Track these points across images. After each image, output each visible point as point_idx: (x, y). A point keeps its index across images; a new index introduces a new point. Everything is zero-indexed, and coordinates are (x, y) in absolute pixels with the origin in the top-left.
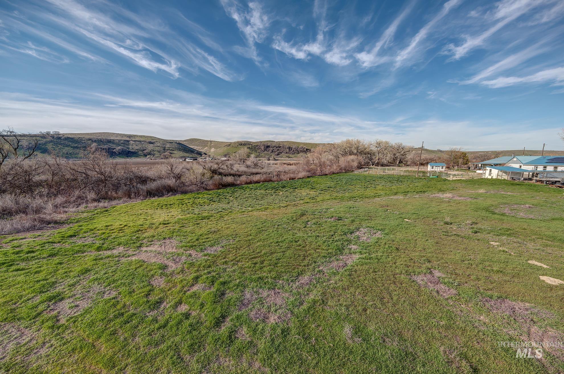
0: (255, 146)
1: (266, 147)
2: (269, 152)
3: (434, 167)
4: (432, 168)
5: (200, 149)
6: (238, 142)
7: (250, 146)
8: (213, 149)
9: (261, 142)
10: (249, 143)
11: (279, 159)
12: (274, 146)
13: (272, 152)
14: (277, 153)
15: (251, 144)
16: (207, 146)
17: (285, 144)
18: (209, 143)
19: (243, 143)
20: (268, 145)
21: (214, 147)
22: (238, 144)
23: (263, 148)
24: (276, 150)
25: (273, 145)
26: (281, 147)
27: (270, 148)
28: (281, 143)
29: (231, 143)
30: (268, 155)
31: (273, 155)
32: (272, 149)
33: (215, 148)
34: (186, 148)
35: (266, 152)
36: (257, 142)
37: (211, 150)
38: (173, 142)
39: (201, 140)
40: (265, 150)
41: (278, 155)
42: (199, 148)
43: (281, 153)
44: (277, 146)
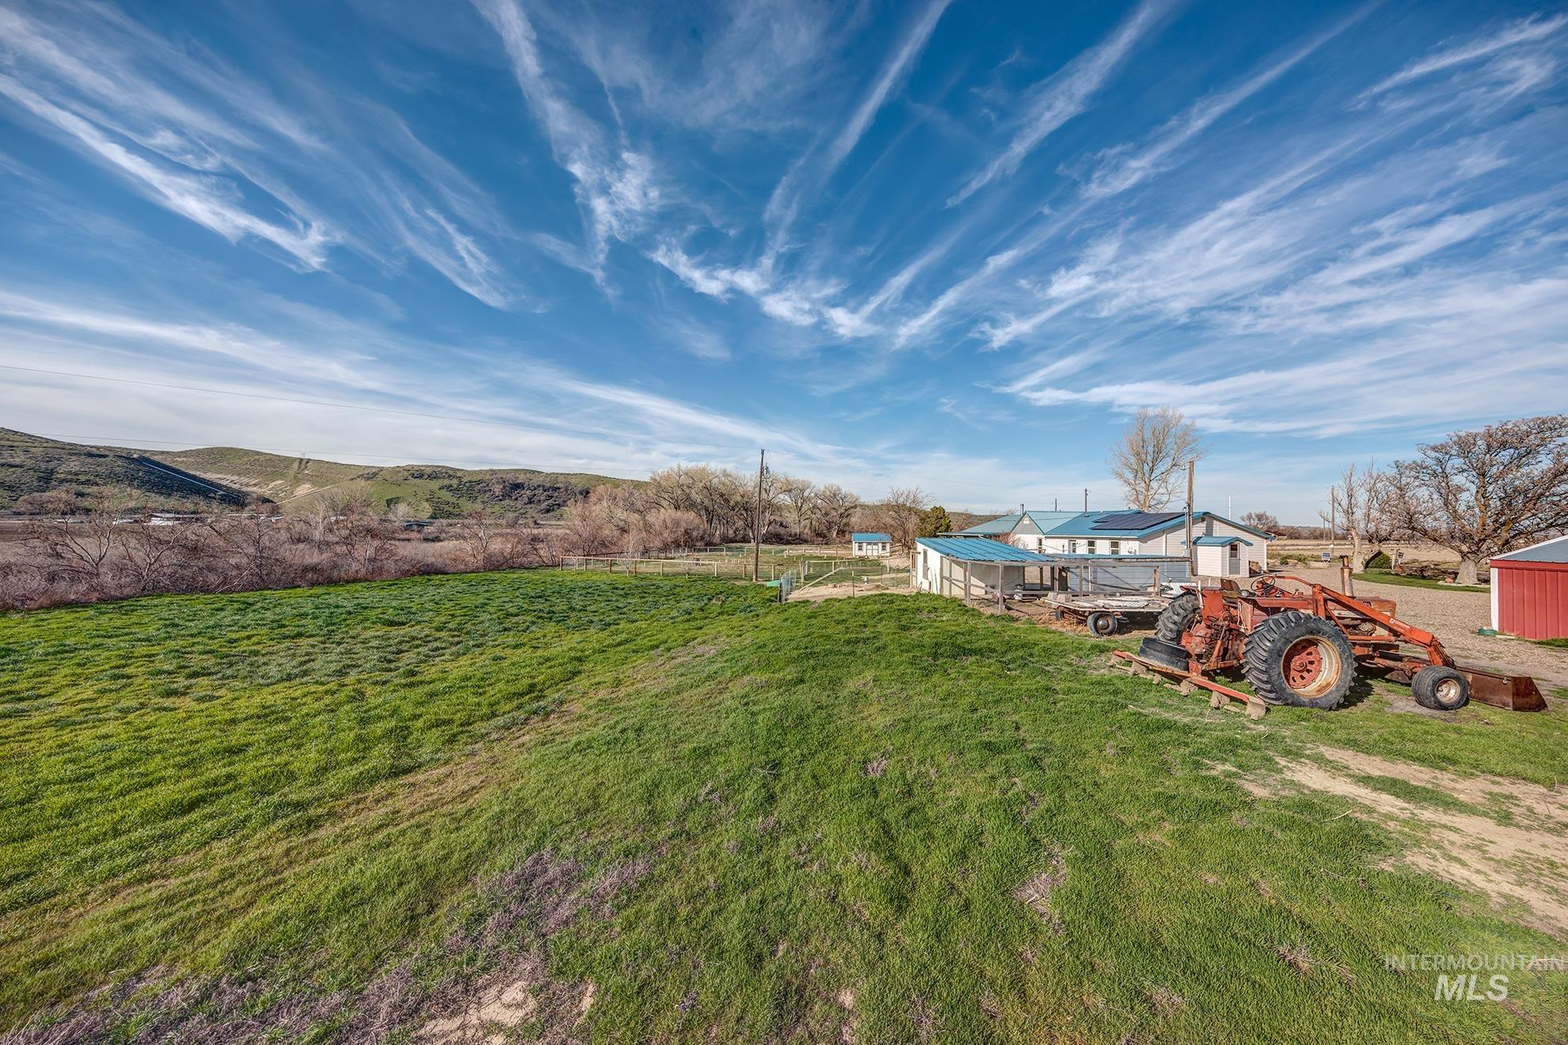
0: (470, 482)
1: (512, 488)
2: (519, 504)
3: (865, 545)
4: (860, 549)
5: (247, 485)
6: (406, 469)
7: (455, 482)
8: (307, 486)
9: (493, 472)
10: (450, 472)
11: (553, 523)
12: (539, 486)
13: (530, 503)
14: (544, 506)
15: (459, 474)
16: (282, 476)
17: (573, 481)
18: (296, 465)
19: (429, 471)
20: (519, 481)
21: (310, 479)
22: (406, 473)
23: (497, 489)
24: (542, 498)
25: (536, 481)
26: (559, 488)
27: (523, 492)
28: (561, 478)
29: (381, 469)
30: (515, 511)
31: (532, 511)
32: (528, 493)
33: (314, 484)
34: (172, 478)
35: (507, 502)
36: (480, 472)
37: (298, 489)
38: (107, 453)
39: (258, 453)
40: (506, 495)
41: (548, 511)
42: (245, 480)
43: (559, 505)
44: (548, 485)
